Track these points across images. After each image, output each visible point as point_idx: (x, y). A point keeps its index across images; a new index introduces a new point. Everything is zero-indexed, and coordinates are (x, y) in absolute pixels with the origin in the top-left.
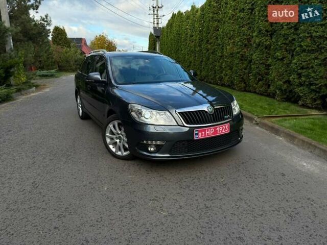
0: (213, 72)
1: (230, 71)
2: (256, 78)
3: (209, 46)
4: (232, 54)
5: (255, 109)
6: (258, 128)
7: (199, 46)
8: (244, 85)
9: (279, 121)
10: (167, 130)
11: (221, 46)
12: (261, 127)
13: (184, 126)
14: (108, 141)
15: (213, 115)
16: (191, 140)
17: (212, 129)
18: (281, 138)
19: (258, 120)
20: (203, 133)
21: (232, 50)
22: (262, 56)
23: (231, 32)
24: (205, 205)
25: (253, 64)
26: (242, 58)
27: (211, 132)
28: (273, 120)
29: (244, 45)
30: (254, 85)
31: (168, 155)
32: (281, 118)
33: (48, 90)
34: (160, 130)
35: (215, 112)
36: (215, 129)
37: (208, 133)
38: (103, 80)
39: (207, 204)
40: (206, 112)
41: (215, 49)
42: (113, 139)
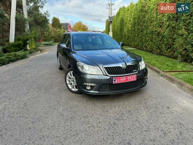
0: (142, 43)
1: (151, 42)
2: (166, 47)
3: (140, 27)
4: (152, 32)
5: (162, 66)
6: (162, 78)
7: (134, 27)
8: (160, 51)
9: (176, 74)
10: (97, 77)
11: (146, 27)
12: (164, 78)
13: (107, 75)
14: (68, 82)
15: (125, 69)
16: (111, 84)
17: (125, 78)
18: (175, 85)
19: (163, 73)
20: (119, 80)
21: (152, 29)
22: (170, 33)
23: (152, 19)
24: (114, 122)
25: (165, 38)
26: (159, 34)
27: (124, 80)
28: (173, 73)
29: (160, 26)
30: (165, 51)
31: (98, 92)
32: (178, 72)
33: (46, 53)
34: (93, 77)
35: (127, 68)
36: (126, 78)
37: (122, 80)
38: (67, 48)
39: (115, 121)
40: (121, 67)
41: (143, 29)
42: (70, 81)
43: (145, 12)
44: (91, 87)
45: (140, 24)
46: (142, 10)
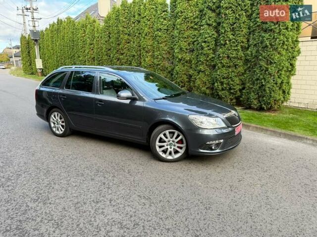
23: (149, 47)
42: (163, 146)
43: (129, 35)
44: (218, 145)
45: (123, 52)
46: (123, 31)
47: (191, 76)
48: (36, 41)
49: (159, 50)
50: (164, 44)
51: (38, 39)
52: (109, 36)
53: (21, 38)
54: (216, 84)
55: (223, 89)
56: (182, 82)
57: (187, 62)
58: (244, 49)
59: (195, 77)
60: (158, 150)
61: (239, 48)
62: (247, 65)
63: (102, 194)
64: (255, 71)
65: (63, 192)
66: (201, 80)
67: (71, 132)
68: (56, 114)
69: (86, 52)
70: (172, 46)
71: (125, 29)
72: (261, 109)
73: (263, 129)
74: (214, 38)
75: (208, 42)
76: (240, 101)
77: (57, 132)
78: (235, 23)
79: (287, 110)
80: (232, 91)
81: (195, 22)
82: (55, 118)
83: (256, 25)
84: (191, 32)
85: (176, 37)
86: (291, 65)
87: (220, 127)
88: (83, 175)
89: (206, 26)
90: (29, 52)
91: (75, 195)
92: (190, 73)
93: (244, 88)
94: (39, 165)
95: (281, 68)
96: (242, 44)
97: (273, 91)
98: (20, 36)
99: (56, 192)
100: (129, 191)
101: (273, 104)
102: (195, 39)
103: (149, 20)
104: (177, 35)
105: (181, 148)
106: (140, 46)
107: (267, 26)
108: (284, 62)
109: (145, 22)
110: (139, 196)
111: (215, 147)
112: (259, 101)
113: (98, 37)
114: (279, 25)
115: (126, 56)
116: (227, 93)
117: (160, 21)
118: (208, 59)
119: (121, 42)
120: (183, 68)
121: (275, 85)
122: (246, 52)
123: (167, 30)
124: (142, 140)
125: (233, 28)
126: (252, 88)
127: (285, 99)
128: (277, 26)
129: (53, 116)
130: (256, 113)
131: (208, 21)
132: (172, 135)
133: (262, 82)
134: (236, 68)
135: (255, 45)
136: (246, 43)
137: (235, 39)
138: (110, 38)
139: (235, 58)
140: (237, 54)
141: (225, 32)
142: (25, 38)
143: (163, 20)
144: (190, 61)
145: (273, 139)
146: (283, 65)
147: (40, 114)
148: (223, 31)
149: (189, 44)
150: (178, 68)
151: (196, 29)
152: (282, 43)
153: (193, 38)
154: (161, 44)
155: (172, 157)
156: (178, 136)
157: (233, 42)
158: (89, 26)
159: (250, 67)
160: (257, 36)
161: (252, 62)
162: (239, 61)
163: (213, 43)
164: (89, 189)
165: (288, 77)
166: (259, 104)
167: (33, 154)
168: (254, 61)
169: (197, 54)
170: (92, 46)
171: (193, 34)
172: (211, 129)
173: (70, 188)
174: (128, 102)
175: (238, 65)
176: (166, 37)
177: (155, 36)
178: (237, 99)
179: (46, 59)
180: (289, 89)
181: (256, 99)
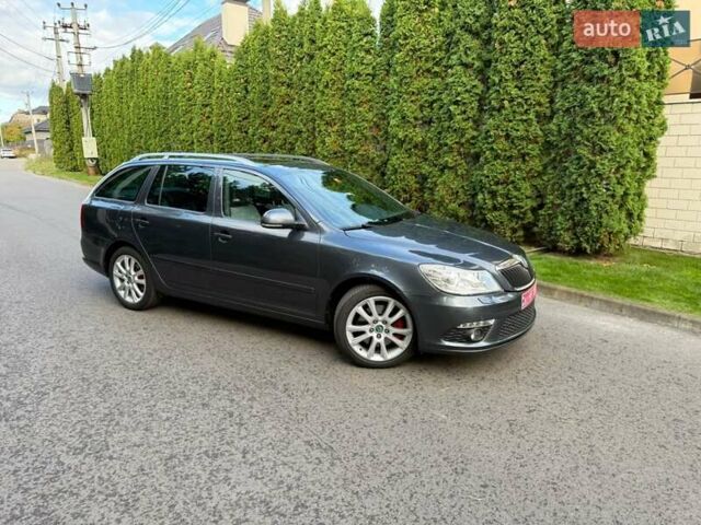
23: (333, 113)
42: (363, 333)
43: (288, 86)
44: (482, 331)
45: (275, 124)
46: (275, 78)
47: (425, 178)
48: (84, 96)
49: (355, 120)
50: (366, 106)
51: (88, 92)
52: (246, 89)
53: (51, 91)
54: (480, 197)
55: (495, 208)
56: (405, 191)
57: (416, 147)
58: (544, 119)
59: (434, 179)
60: (350, 342)
61: (531, 116)
62: (550, 154)
63: (227, 438)
64: (567, 168)
65: (140, 433)
66: (446, 187)
67: (159, 299)
68: (126, 258)
69: (195, 122)
70: (384, 111)
71: (281, 73)
72: (578, 252)
73: (582, 296)
74: (477, 94)
75: (464, 104)
76: (534, 234)
77: (128, 299)
78: (522, 63)
79: (637, 255)
80: (515, 212)
81: (434, 59)
82: (124, 267)
83: (570, 67)
84: (425, 81)
85: (393, 91)
86: (646, 155)
87: (488, 291)
88: (183, 395)
89: (459, 68)
90: (68, 122)
91: (166, 439)
92: (423, 171)
93: (541, 206)
94: (87, 372)
95: (624, 162)
96: (537, 108)
97: (607, 212)
98: (49, 86)
99: (123, 433)
100: (284, 432)
101: (606, 240)
102: (435, 97)
103: (334, 54)
104: (395, 87)
105: (401, 337)
106: (313, 111)
107: (594, 69)
108: (630, 148)
109: (324, 59)
110: (308, 443)
111: (476, 336)
112: (575, 234)
113: (221, 90)
114: (621, 67)
115: (283, 132)
116: (505, 217)
117: (357, 56)
118: (463, 140)
119: (271, 102)
120: (408, 160)
121: (610, 200)
122: (546, 127)
123: (374, 76)
124: (314, 318)
125: (518, 73)
126: (559, 205)
127: (633, 231)
128: (615, 69)
129: (119, 264)
130: (568, 261)
131: (464, 56)
132: (382, 307)
133: (582, 193)
134: (524, 160)
135: (568, 110)
136: (548, 105)
137: (522, 97)
138: (247, 92)
139: (522, 138)
140: (527, 131)
141: (500, 81)
142: (61, 89)
143: (363, 54)
144: (423, 146)
145: (606, 318)
146: (627, 154)
147: (90, 260)
148: (497, 80)
149: (421, 107)
150: (398, 159)
151: (436, 74)
152: (627, 108)
153: (430, 95)
154: (359, 106)
155: (383, 356)
156: (395, 310)
157: (519, 104)
158: (201, 65)
159: (554, 160)
160: (571, 91)
161: (561, 148)
162: (530, 146)
163: (475, 105)
164: (197, 427)
165: (640, 182)
166: (575, 241)
167: (76, 348)
168: (565, 146)
169: (439, 129)
170: (208, 109)
171: (431, 85)
172: (469, 295)
173: (154, 424)
174: (285, 233)
175: (528, 154)
176: (370, 92)
177: (345, 87)
178: (527, 228)
179: (106, 137)
180: (642, 209)
181: (568, 230)
